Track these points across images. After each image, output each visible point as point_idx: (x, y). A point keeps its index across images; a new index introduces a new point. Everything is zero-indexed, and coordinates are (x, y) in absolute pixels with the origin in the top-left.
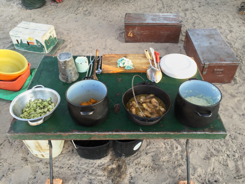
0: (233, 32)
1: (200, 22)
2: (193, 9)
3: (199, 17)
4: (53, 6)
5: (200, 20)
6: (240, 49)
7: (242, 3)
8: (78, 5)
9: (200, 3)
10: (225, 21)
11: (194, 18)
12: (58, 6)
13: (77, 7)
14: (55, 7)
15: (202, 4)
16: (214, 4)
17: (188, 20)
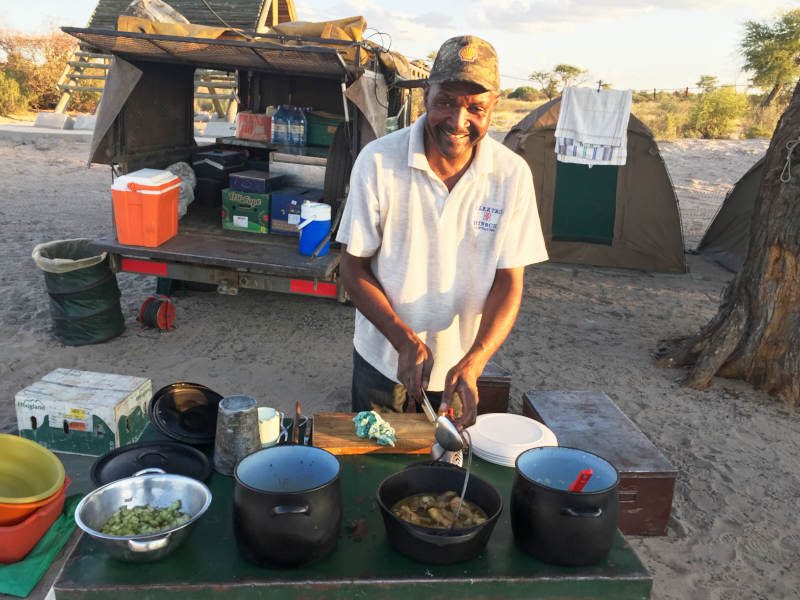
0: (650, 407)
1: (557, 382)
2: (537, 354)
3: (553, 371)
4: (145, 339)
5: (558, 377)
6: (677, 448)
7: (659, 341)
8: (220, 337)
9: (550, 339)
10: (623, 380)
11: (541, 374)
12: (161, 339)
13: (217, 341)
14: (152, 340)
15: (556, 341)
16: (589, 343)
17: (525, 378)
